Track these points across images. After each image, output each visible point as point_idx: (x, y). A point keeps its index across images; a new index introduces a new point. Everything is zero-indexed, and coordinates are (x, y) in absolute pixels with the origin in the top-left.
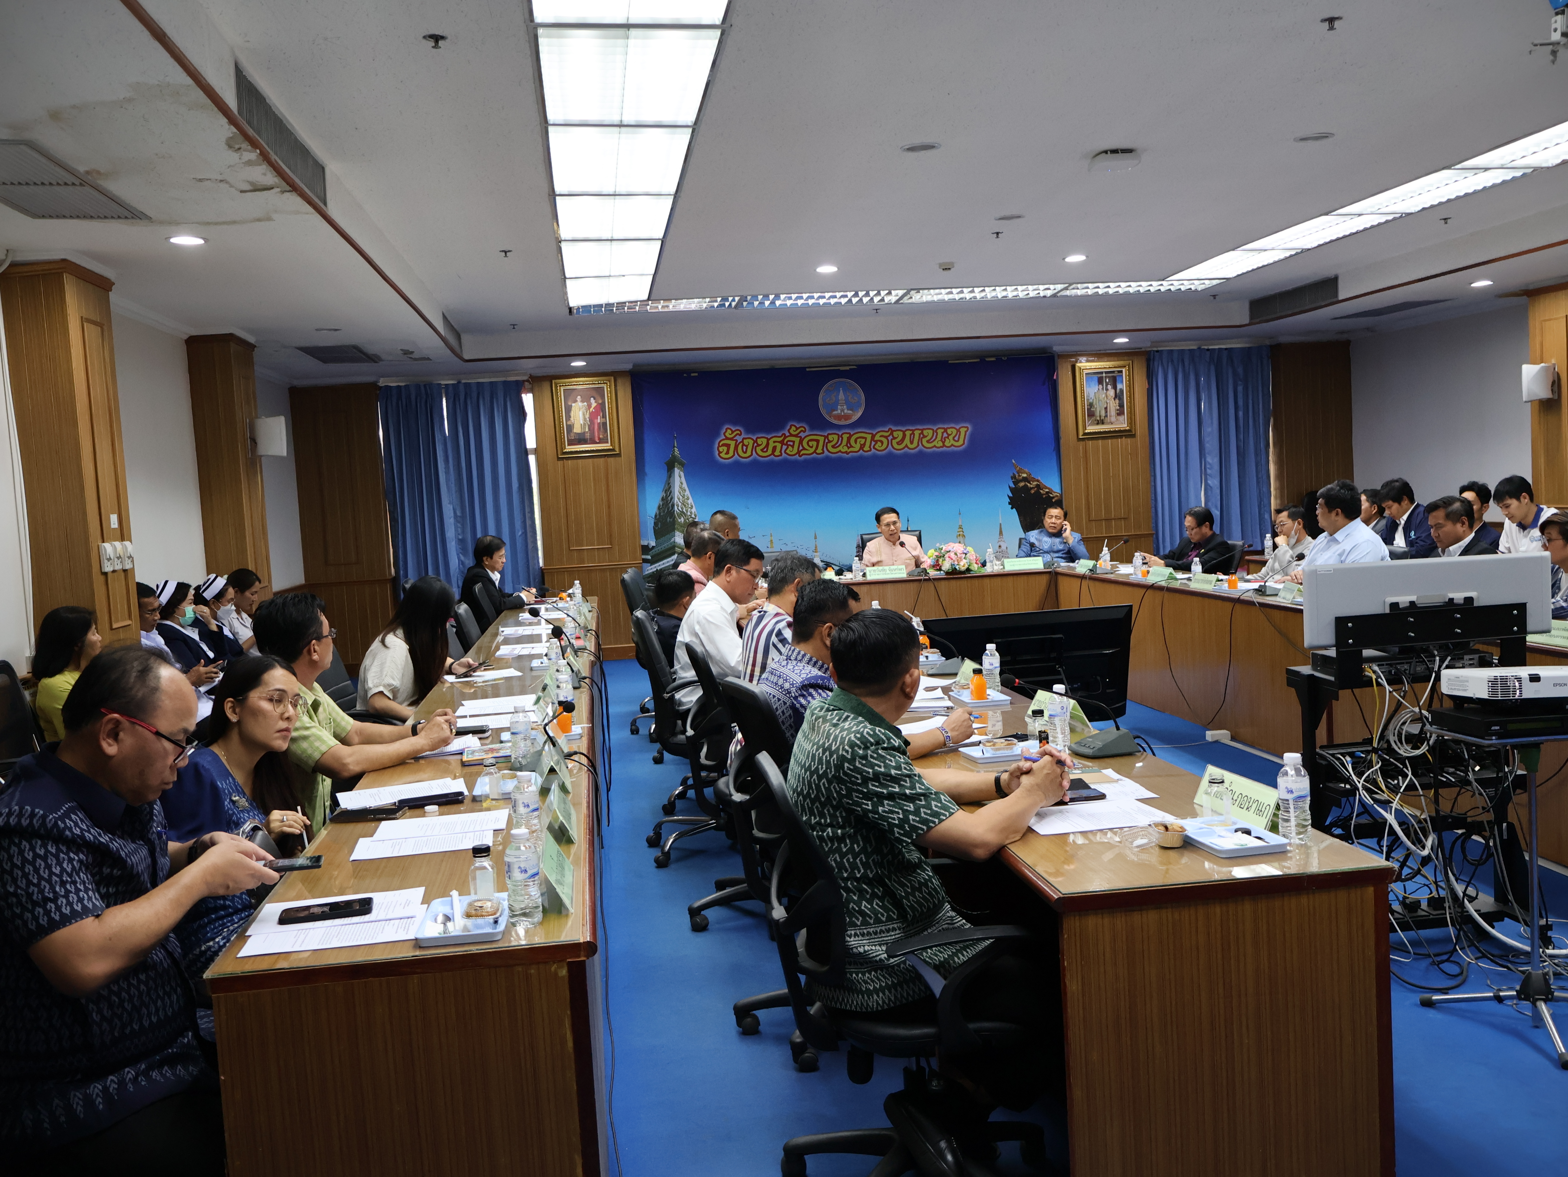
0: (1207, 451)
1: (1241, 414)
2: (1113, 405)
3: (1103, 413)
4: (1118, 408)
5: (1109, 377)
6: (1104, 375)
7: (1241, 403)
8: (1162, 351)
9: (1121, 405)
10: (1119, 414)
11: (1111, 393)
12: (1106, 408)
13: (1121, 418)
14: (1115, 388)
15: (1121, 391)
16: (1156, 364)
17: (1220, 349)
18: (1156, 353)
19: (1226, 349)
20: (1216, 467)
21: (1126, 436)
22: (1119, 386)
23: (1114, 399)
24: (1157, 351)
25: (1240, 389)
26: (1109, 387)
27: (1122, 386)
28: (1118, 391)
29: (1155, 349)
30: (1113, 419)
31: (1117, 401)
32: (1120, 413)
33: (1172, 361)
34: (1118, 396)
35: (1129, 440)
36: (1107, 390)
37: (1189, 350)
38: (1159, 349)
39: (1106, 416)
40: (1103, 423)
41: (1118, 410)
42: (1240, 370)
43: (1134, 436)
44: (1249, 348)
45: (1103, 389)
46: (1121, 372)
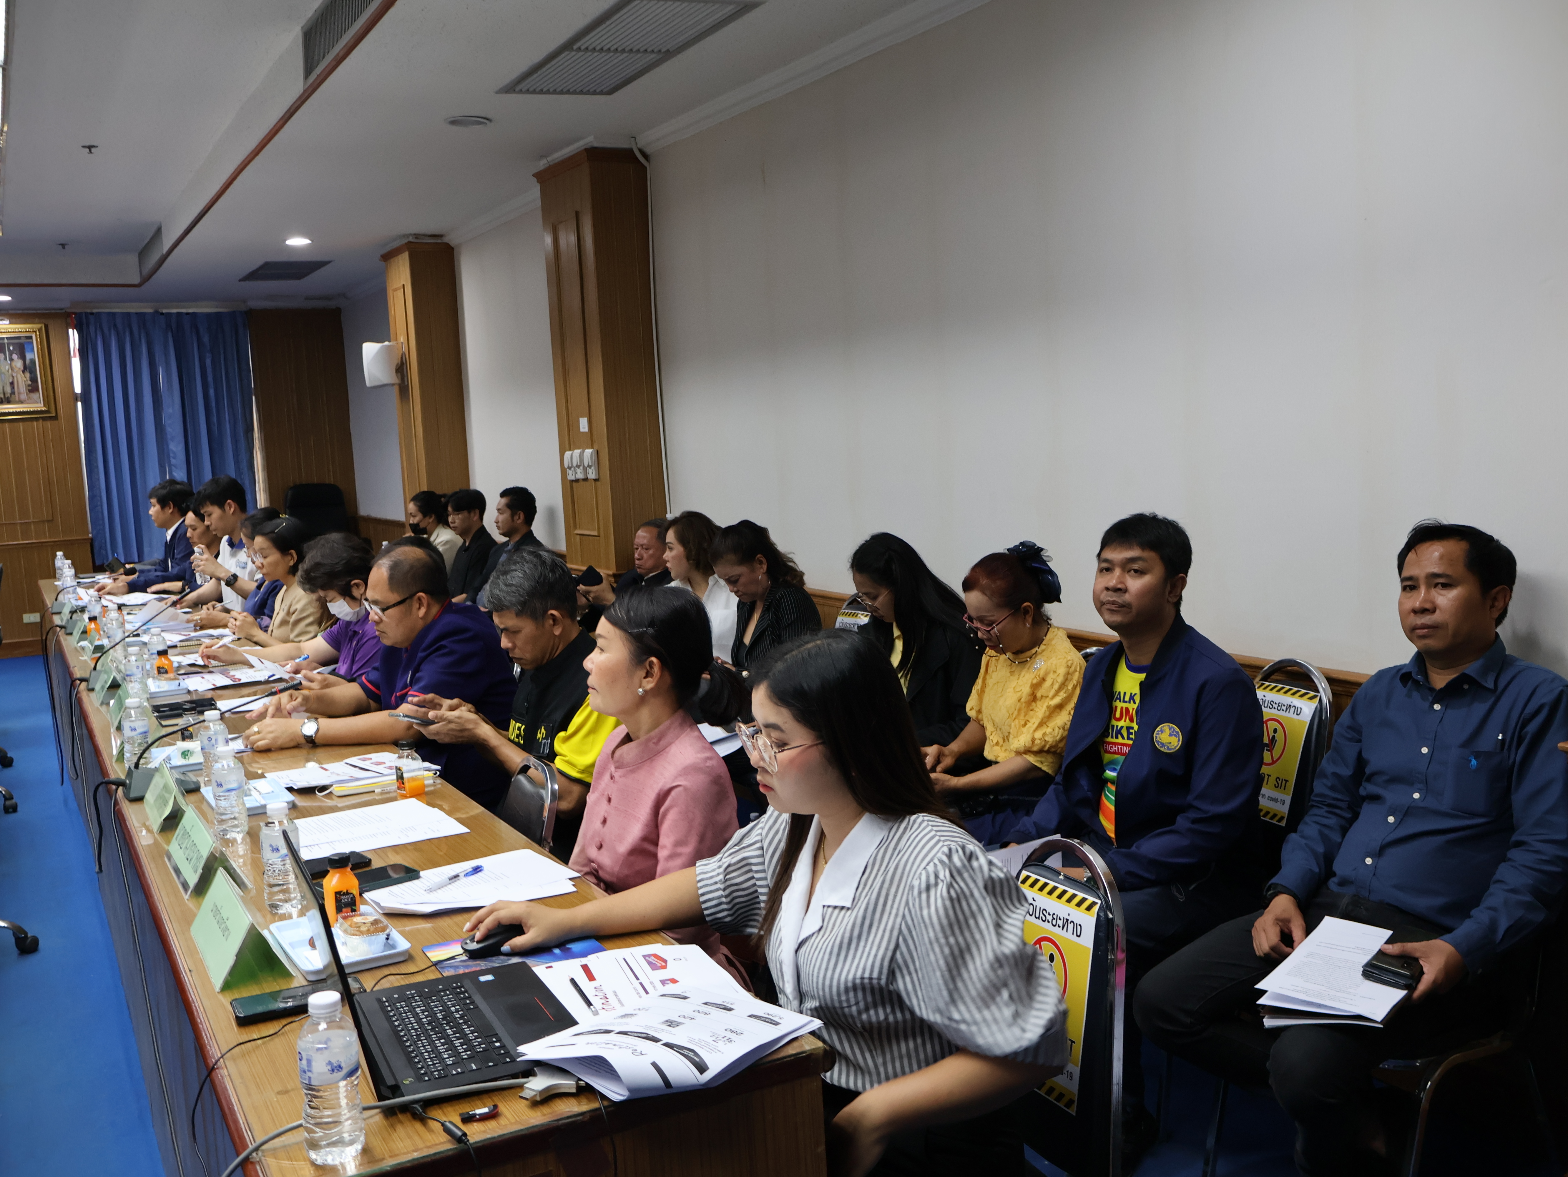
0: (169, 437)
1: (212, 392)
2: (22, 381)
3: (8, 390)
4: (30, 383)
5: (13, 344)
6: (6, 341)
7: (210, 379)
8: (99, 313)
9: (34, 380)
10: (31, 391)
11: (19, 364)
12: (12, 384)
13: (34, 396)
14: (23, 357)
15: (33, 362)
16: (92, 329)
17: (178, 313)
18: (91, 317)
19: (187, 314)
20: (181, 456)
21: (44, 419)
22: (29, 356)
23: (23, 372)
24: (92, 314)
25: (208, 362)
26: (15, 356)
27: (33, 355)
28: (28, 362)
29: (89, 311)
30: (23, 397)
31: (28, 375)
32: (33, 389)
33: (115, 325)
34: (29, 368)
35: (49, 424)
36: (11, 360)
37: (136, 313)
38: (95, 311)
39: (13, 393)
40: (9, 402)
41: (29, 386)
42: (206, 339)
43: (55, 418)
44: (218, 315)
45: (5, 359)
46: (31, 338)
